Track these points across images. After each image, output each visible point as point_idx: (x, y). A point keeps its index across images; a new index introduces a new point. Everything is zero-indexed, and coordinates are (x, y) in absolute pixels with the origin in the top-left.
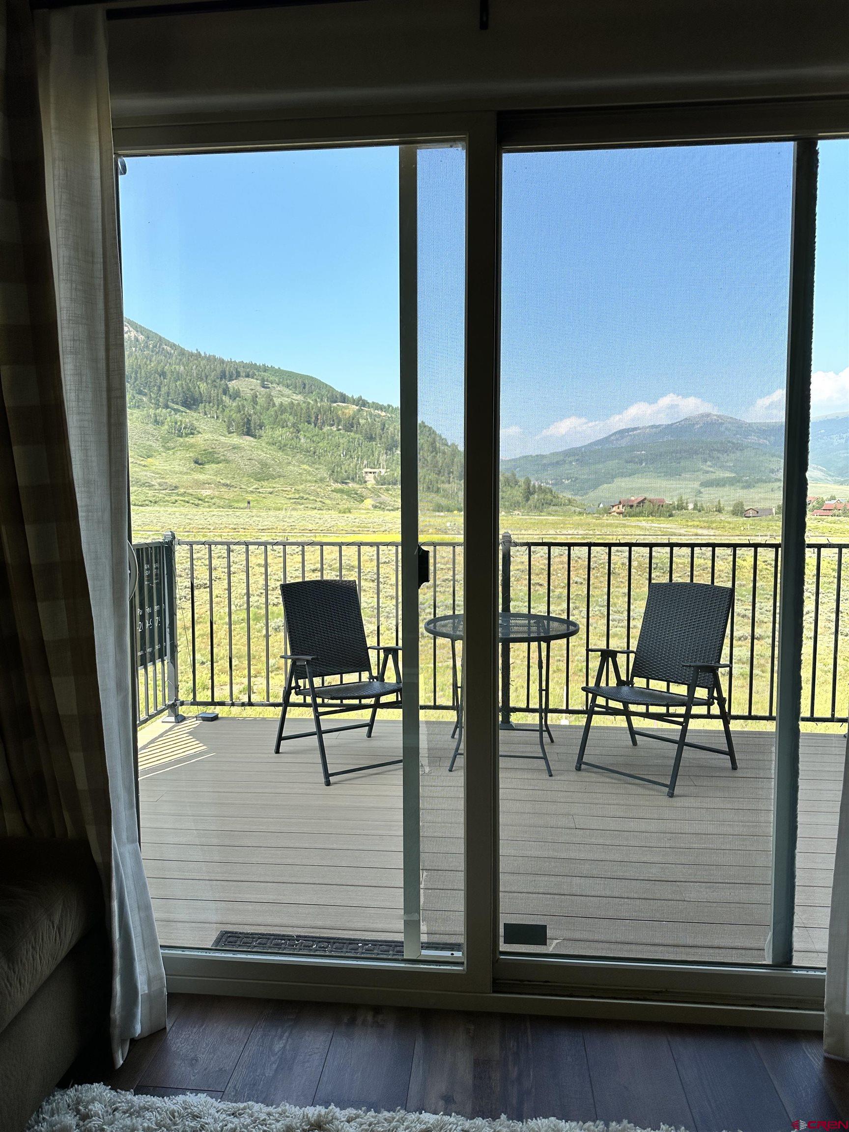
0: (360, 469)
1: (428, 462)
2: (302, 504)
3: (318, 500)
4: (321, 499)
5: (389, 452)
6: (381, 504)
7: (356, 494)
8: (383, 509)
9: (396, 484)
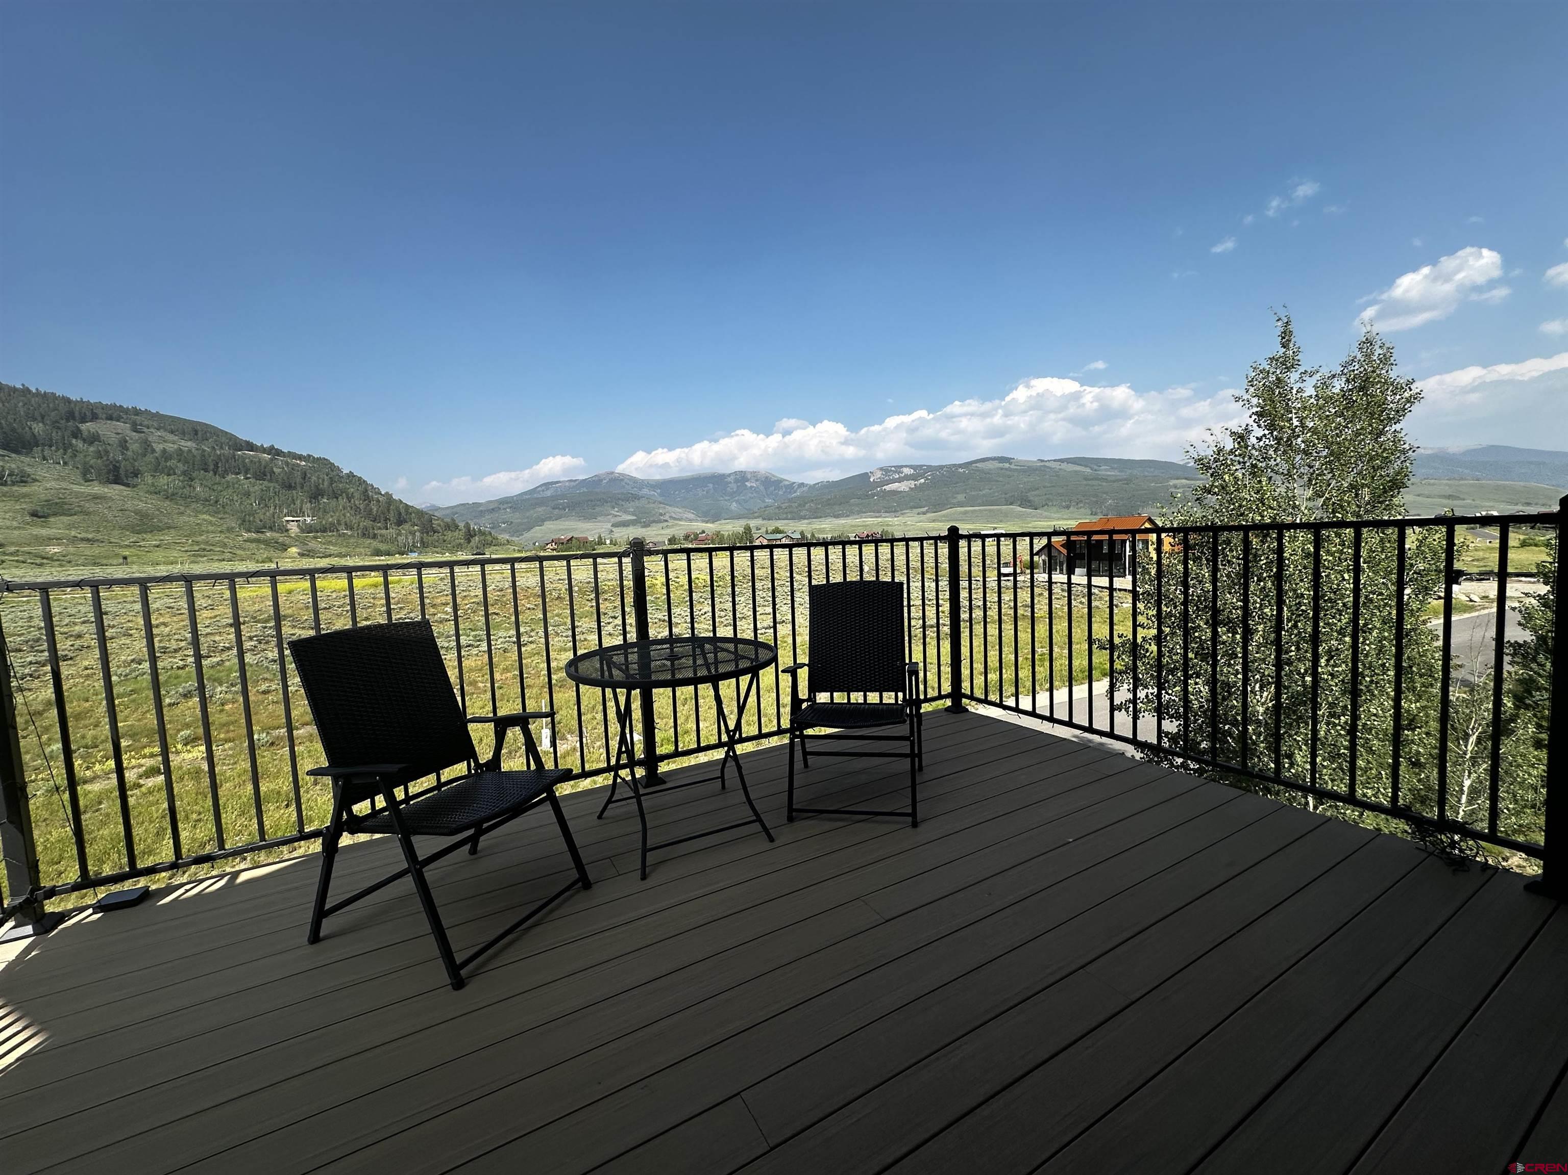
0: (278, 517)
1: (360, 510)
2: (204, 556)
3: (226, 551)
4: (230, 550)
6: (309, 551)
7: (277, 543)
8: (313, 557)
9: (324, 531)
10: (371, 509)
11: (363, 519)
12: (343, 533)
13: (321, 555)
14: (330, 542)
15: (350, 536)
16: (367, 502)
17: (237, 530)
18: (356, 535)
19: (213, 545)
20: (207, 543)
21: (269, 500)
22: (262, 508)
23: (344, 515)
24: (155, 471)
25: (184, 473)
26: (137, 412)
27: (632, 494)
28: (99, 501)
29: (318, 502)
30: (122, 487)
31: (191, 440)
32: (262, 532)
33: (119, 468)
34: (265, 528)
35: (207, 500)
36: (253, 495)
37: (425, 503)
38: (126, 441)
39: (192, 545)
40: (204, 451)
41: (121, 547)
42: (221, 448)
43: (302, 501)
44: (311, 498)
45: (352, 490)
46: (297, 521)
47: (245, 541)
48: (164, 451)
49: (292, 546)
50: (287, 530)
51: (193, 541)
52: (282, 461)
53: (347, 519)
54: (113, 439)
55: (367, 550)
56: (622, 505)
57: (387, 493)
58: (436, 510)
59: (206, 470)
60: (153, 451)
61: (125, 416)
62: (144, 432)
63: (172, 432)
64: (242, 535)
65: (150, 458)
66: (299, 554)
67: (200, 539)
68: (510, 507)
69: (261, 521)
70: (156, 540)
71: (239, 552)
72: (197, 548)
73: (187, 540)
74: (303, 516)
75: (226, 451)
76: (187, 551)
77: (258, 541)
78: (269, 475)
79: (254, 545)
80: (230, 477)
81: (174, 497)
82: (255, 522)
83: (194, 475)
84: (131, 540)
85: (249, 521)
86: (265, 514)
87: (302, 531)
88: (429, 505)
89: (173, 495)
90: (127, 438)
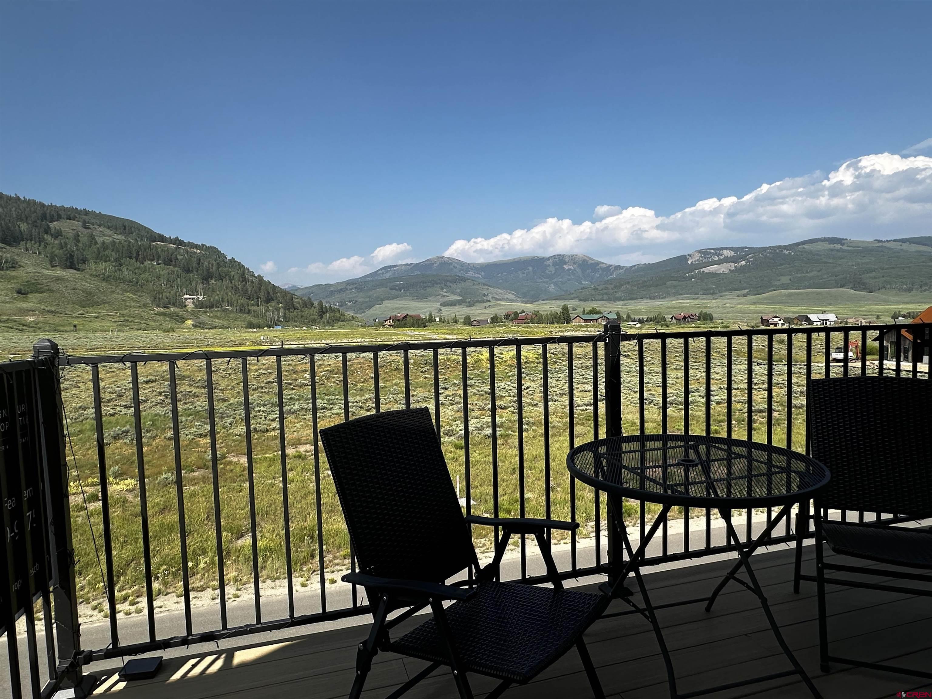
0: (179, 296)
1: (239, 290)
2: (128, 326)
3: (142, 322)
4: (145, 322)
5: (205, 282)
6: (200, 323)
7: (178, 316)
8: (203, 328)
9: (212, 307)
10: (247, 289)
11: (240, 297)
12: (226, 309)
13: (209, 327)
14: (216, 316)
15: (232, 311)
16: (244, 283)
17: (151, 305)
18: (235, 310)
19: (134, 317)
20: (129, 316)
21: (173, 282)
22: (169, 288)
23: (227, 294)
24: (97, 258)
25: (116, 260)
26: (86, 213)
27: (459, 276)
28: (59, 281)
29: (208, 283)
30: (75, 271)
31: (121, 234)
32: (168, 308)
33: (73, 256)
34: (170, 304)
35: (130, 282)
36: (162, 277)
37: (288, 284)
38: (78, 236)
39: (119, 317)
40: (130, 242)
41: (73, 318)
42: (142, 240)
43: (197, 282)
44: (203, 280)
45: (233, 273)
46: (193, 298)
47: (155, 314)
48: (103, 243)
49: (189, 319)
50: (186, 306)
51: (120, 314)
52: (183, 249)
53: (229, 297)
54: (71, 234)
55: (243, 323)
56: (450, 287)
57: (259, 276)
58: (296, 290)
59: (131, 258)
60: (96, 243)
61: (78, 216)
62: (90, 228)
63: (109, 228)
64: (154, 310)
65: (94, 248)
66: (193, 325)
67: (125, 312)
68: (356, 288)
69: (167, 298)
70: (95, 313)
71: (152, 323)
72: (122, 319)
73: (116, 313)
74: (197, 295)
75: (145, 242)
76: (116, 322)
77: (164, 314)
78: (174, 261)
79: (162, 318)
80: (147, 263)
81: (109, 279)
82: (162, 298)
83: (122, 261)
84: (79, 312)
85: (159, 299)
86: (170, 293)
87: (196, 307)
88: (290, 286)
89: (108, 277)
90: (79, 233)
